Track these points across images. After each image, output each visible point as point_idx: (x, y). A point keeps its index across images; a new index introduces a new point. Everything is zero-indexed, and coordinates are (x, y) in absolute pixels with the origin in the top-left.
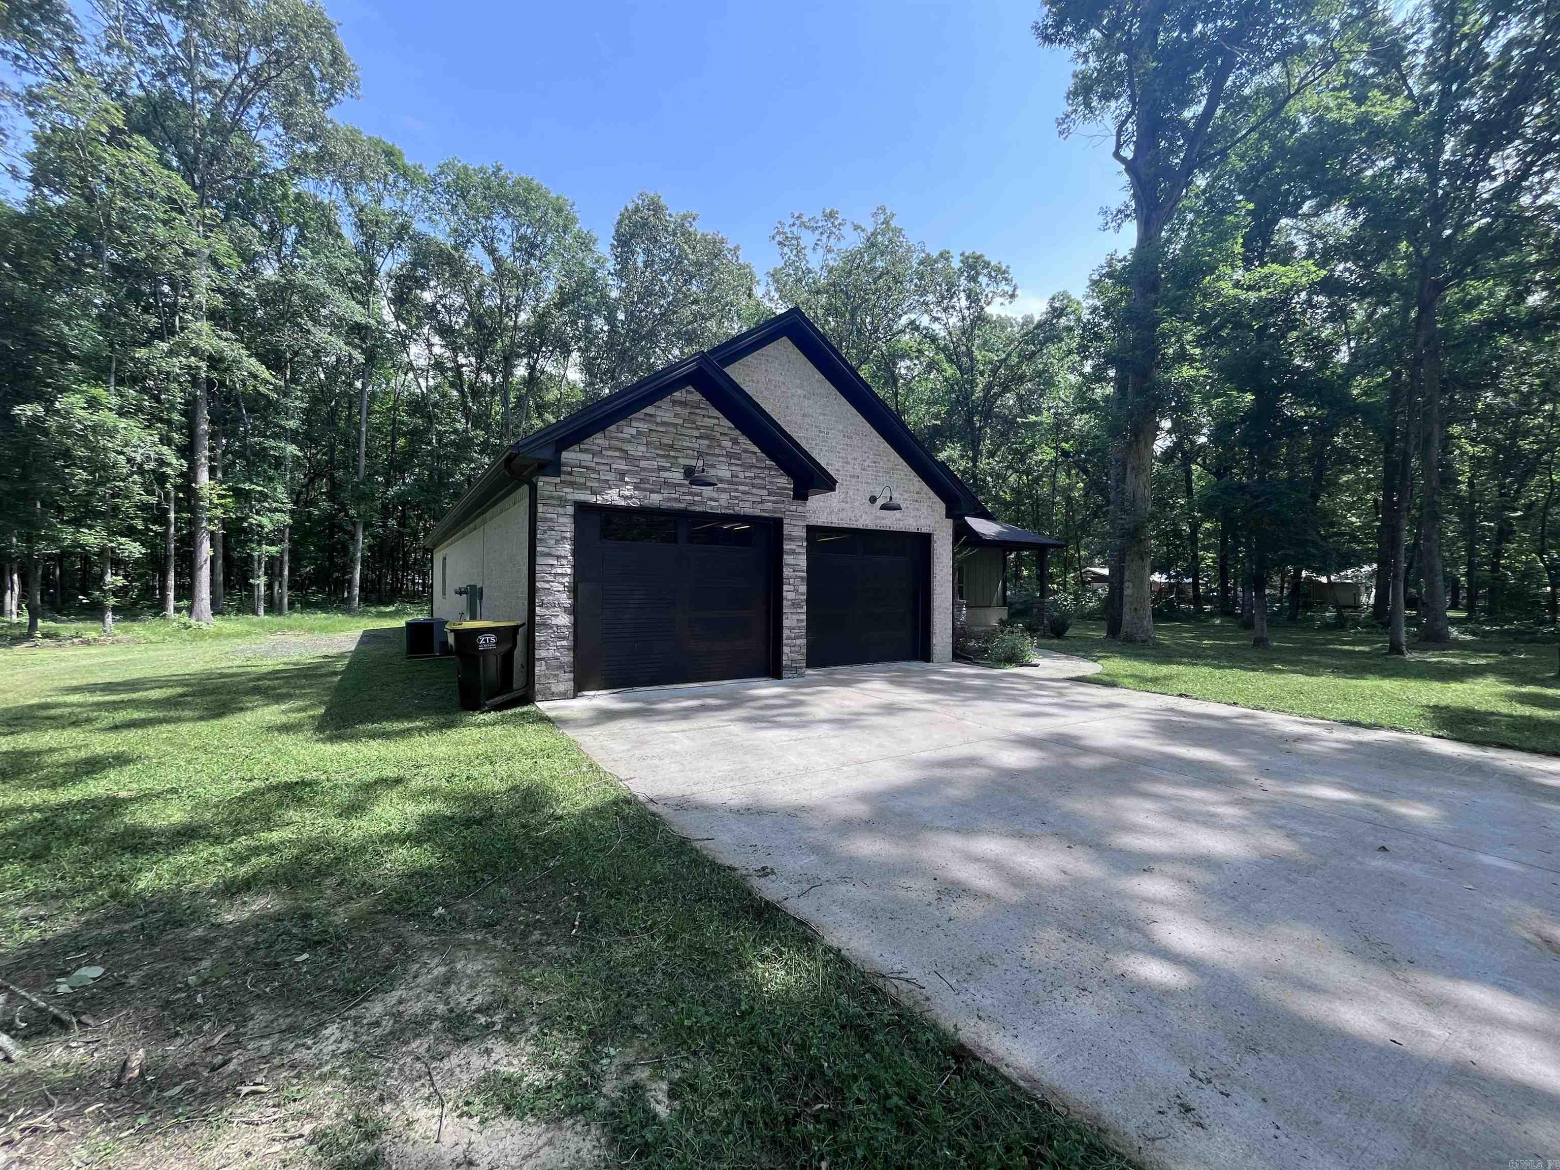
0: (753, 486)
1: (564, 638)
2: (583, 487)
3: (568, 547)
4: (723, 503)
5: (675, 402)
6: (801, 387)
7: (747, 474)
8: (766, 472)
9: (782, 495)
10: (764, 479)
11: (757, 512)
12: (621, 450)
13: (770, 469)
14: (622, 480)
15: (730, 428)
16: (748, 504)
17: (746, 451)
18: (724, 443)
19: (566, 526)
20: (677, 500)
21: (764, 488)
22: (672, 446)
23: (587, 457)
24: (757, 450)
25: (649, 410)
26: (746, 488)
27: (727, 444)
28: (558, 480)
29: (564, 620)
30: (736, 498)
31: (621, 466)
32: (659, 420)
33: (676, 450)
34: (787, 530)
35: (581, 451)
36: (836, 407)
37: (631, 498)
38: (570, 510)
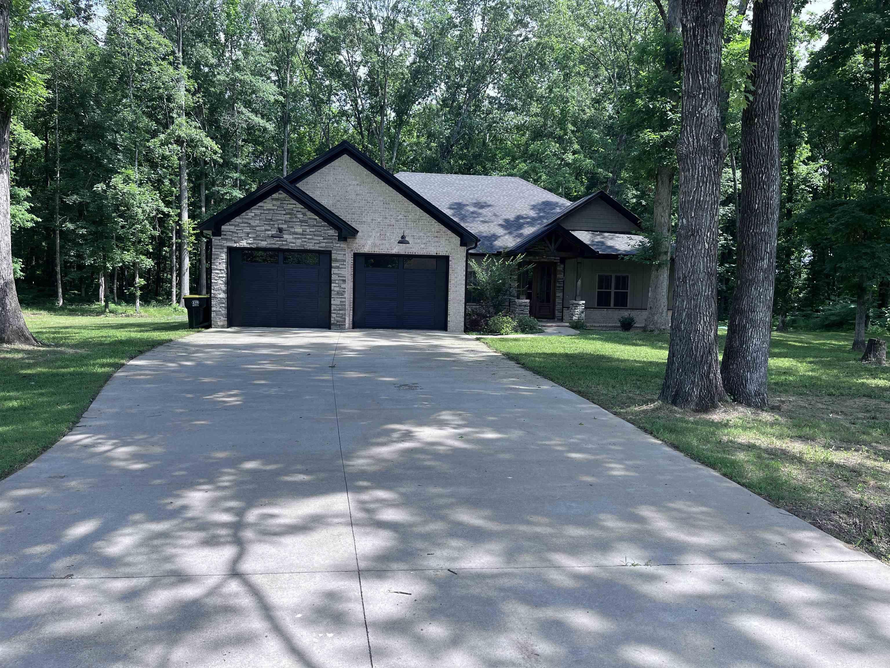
0: (315, 235)
1: (223, 303)
2: (231, 240)
3: (224, 266)
4: (298, 244)
5: (273, 199)
6: (356, 180)
7: (311, 230)
8: (322, 228)
9: (331, 239)
10: (320, 231)
11: (317, 248)
12: (247, 223)
13: (324, 226)
14: (248, 236)
15: (302, 208)
16: (311, 244)
17: (310, 219)
18: (298, 216)
19: (224, 256)
20: (275, 244)
21: (321, 236)
22: (271, 220)
23: (233, 227)
24: (317, 217)
25: (260, 204)
26: (311, 237)
27: (300, 216)
28: (220, 238)
29: (223, 295)
30: (305, 241)
31: (248, 230)
32: (265, 208)
33: (274, 221)
34: (334, 256)
35: (230, 225)
36: (378, 188)
37: (252, 244)
38: (225, 250)
